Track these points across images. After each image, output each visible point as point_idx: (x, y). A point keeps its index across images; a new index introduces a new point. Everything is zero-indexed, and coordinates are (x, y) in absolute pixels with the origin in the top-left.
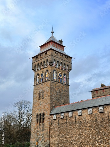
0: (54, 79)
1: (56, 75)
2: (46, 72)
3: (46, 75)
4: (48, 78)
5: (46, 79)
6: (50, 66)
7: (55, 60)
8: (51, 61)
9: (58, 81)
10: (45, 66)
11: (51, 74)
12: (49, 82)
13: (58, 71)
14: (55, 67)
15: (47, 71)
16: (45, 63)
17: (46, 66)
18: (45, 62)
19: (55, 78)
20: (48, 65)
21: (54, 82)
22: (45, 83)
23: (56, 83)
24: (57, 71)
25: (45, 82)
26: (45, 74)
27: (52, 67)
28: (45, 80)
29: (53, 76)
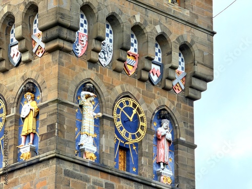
0: (82, 152)
1: (98, 121)
2: (21, 98)
3: (19, 121)
4: (39, 145)
5: (25, 150)
6: (50, 51)
7: (86, 9)
8: (59, 12)
9: (110, 163)
10: (15, 50)
11: (59, 115)
12: (48, 172)
13: (110, 88)
14: (93, 63)
15: (31, 88)
16: (17, 31)
17: (23, 51)
18: (18, 20)
19: (87, 142)
20: (39, 42)
21: (79, 171)
22: (15, 183)
23: (94, 177)
24: (103, 89)
25: (17, 175)
26: (13, 112)
27: (65, 58)
28: (17, 155)
29: (71, 129)
